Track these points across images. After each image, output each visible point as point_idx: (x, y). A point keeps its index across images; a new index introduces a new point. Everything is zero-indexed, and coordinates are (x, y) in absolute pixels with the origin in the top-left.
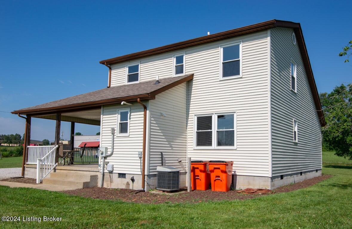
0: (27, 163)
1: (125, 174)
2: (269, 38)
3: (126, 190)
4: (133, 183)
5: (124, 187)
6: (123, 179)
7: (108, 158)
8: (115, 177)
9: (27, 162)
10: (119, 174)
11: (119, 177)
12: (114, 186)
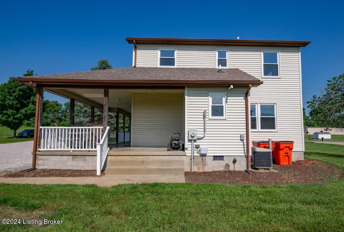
0: (39, 149)
1: (223, 156)
2: (300, 53)
3: (225, 172)
4: (234, 165)
5: (222, 169)
6: (220, 162)
7: (197, 141)
8: (209, 160)
9: (40, 147)
10: (214, 156)
11: (214, 160)
12: (208, 169)
